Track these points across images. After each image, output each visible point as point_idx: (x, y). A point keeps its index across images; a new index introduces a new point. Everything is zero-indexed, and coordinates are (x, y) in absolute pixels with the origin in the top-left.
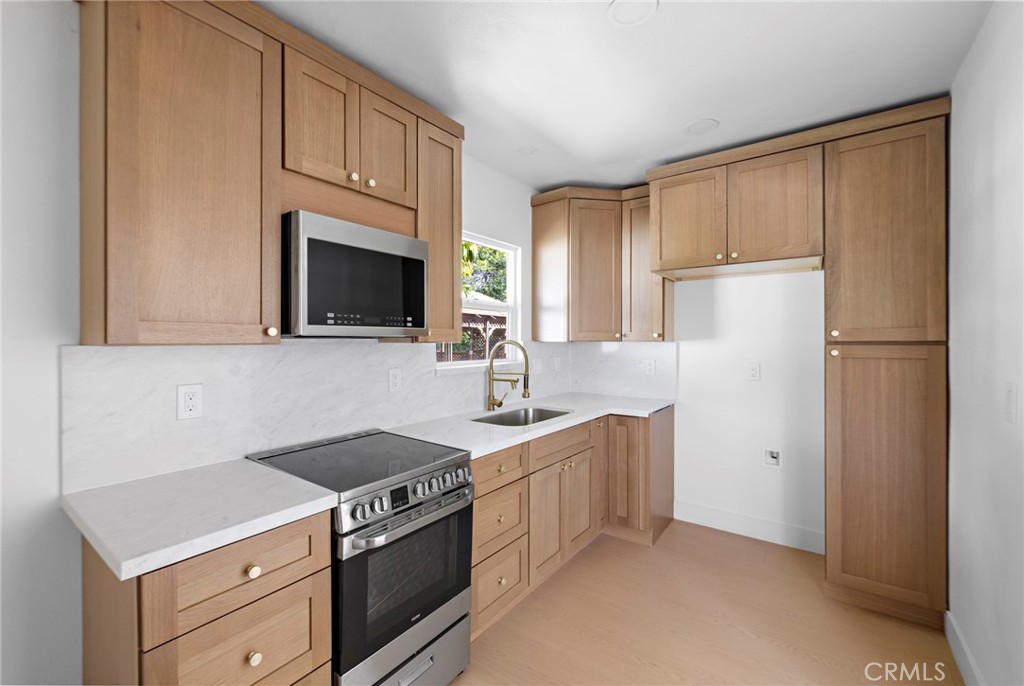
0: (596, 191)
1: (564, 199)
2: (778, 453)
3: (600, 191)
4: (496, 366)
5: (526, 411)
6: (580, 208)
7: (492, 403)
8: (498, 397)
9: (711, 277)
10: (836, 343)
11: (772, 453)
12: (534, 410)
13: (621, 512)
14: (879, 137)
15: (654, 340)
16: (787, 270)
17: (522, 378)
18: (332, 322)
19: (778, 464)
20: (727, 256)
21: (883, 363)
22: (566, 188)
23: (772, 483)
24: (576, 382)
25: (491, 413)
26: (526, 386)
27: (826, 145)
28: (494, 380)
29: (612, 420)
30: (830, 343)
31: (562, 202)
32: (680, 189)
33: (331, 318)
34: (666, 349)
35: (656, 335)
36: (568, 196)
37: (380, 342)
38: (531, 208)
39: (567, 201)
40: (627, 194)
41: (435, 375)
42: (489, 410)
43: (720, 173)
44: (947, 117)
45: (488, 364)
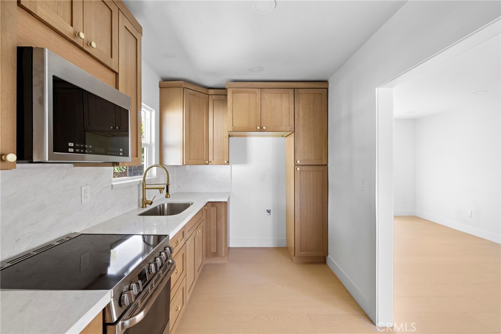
0: (196, 86)
1: (180, 87)
2: (270, 210)
3: (199, 87)
4: (148, 180)
5: (163, 205)
6: (189, 94)
7: (145, 203)
8: (149, 198)
9: (245, 136)
10: (298, 165)
11: (268, 210)
12: (167, 205)
13: (214, 250)
14: (311, 91)
15: (225, 164)
16: (273, 136)
17: (165, 186)
18: (72, 150)
19: (270, 214)
20: (261, 128)
21: (311, 172)
22: (182, 82)
23: (268, 222)
24: (179, 187)
25: (145, 210)
26: (167, 191)
27: (295, 89)
28: (146, 189)
29: (209, 205)
30: (296, 165)
31: (179, 88)
32: (241, 95)
33: (71, 147)
34: (226, 168)
35: (226, 162)
36: (184, 86)
37: (74, 166)
38: (159, 88)
39: (182, 89)
40: (211, 92)
41: (112, 188)
42: (143, 207)
43: (258, 91)
44: (327, 88)
45: (142, 179)
